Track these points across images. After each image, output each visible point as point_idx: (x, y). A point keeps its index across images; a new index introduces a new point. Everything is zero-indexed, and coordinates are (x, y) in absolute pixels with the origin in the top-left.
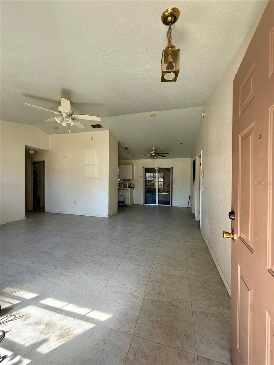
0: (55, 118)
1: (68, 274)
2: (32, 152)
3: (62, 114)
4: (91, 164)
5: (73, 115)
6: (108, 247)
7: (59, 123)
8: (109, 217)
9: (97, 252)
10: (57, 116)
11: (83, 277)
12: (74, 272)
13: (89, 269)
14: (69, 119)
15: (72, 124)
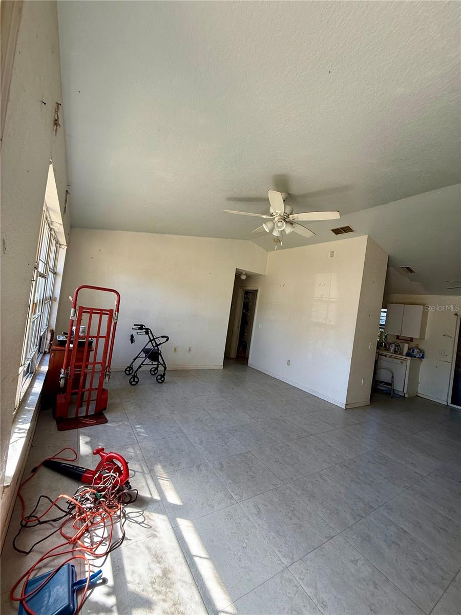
0: (264, 225)
1: (232, 494)
2: (243, 277)
3: (274, 217)
4: (324, 299)
5: (290, 216)
6: (321, 477)
7: (268, 231)
8: (346, 409)
9: (295, 476)
10: (265, 221)
11: (250, 518)
12: (241, 496)
13: (267, 506)
14: (283, 224)
15: (288, 230)
